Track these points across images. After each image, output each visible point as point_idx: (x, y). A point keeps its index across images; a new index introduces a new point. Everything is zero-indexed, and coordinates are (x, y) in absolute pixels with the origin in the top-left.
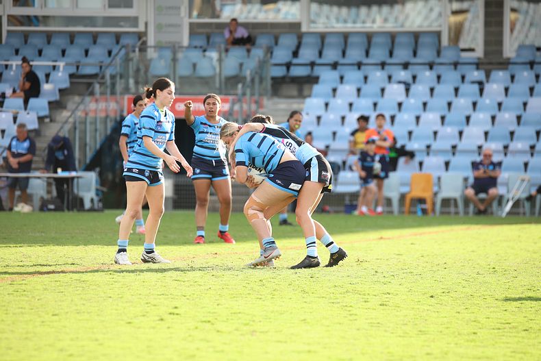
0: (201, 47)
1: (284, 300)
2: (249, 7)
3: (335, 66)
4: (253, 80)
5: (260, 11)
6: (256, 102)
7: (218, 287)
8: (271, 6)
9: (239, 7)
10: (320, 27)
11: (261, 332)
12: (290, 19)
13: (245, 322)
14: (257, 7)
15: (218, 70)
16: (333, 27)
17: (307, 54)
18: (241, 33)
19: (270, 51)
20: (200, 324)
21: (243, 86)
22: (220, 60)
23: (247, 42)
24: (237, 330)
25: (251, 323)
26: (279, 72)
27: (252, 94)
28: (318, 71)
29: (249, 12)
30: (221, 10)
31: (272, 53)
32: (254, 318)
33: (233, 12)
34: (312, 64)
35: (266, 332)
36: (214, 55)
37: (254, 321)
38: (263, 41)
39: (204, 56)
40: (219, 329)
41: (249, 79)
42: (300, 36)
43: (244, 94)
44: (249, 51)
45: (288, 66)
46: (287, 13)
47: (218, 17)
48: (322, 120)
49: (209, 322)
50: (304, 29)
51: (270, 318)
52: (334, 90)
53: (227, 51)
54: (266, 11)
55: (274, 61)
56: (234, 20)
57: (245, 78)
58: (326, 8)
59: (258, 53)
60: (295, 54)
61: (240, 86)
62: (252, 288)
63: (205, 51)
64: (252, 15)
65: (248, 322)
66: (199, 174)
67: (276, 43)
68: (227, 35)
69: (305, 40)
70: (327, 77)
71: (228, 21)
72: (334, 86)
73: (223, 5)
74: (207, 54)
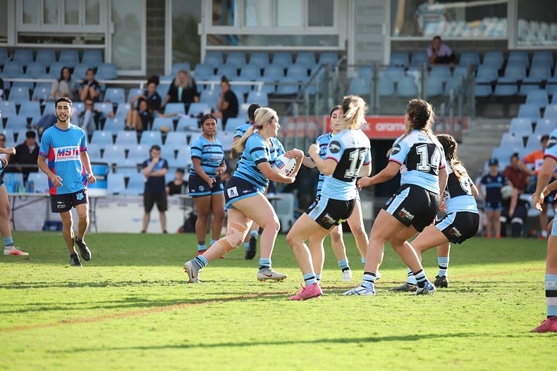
0: (403, 66)
1: (489, 327)
2: (453, 24)
3: (543, 85)
4: (456, 100)
5: (464, 28)
6: (460, 123)
7: (419, 313)
8: (477, 23)
9: (442, 24)
10: (528, 44)
11: (464, 361)
12: (496, 36)
13: (447, 350)
14: (462, 24)
15: (420, 90)
16: (541, 45)
17: (514, 73)
18: (445, 51)
19: (474, 70)
20: (400, 351)
21: (446, 106)
22: (422, 79)
23: (450, 60)
24: (439, 358)
25: (454, 351)
26: (484, 91)
27: (456, 115)
28: (525, 90)
29: (454, 29)
30: (424, 27)
31: (476, 72)
32: (457, 346)
33: (436, 29)
34: (519, 83)
35: (471, 360)
36: (416, 74)
37: (456, 349)
38: (467, 59)
39: (406, 75)
40: (420, 357)
41: (452, 98)
42: (507, 54)
43: (447, 114)
44: (452, 70)
45: (494, 85)
46: (493, 31)
47: (421, 34)
48: (529, 141)
49: (410, 349)
50: (511, 46)
51: (474, 347)
52: (542, 110)
53: (429, 69)
54: (471, 29)
55: (478, 80)
56: (438, 38)
57: (448, 97)
58: (534, 25)
59: (462, 71)
60: (501, 73)
61: (443, 106)
62: (455, 315)
63: (406, 70)
64: (457, 32)
65: (450, 349)
66: (204, 191)
67: (481, 62)
68: (430, 53)
69: (512, 58)
70: (535, 96)
71: (431, 38)
72: (542, 105)
73: (426, 23)
74: (409, 72)
